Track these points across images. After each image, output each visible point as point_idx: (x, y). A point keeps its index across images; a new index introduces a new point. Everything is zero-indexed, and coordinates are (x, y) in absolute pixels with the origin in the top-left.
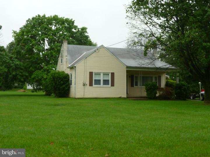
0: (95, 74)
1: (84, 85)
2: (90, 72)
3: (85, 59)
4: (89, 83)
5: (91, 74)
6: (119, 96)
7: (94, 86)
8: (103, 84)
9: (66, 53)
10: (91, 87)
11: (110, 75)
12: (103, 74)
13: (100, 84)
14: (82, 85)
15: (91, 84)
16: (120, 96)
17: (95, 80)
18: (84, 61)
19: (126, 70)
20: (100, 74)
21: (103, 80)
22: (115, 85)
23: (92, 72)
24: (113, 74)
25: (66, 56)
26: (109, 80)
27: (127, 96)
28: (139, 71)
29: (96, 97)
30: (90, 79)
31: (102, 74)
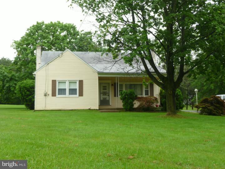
0: (59, 82)
1: (45, 95)
2: (53, 81)
3: (47, 65)
4: (51, 93)
5: (54, 82)
6: (87, 108)
7: (57, 95)
8: (69, 94)
9: (40, 60)
10: (54, 98)
11: (78, 83)
12: (70, 82)
13: (65, 94)
14: (43, 95)
15: (54, 94)
16: (90, 108)
17: (59, 89)
18: (45, 67)
19: (99, 77)
20: (65, 82)
21: (70, 89)
22: (83, 95)
23: (55, 81)
24: (81, 82)
25: (39, 64)
26: (76, 89)
27: (99, 107)
28: (116, 77)
29: (60, 109)
30: (52, 88)
31: (67, 83)
